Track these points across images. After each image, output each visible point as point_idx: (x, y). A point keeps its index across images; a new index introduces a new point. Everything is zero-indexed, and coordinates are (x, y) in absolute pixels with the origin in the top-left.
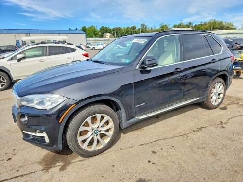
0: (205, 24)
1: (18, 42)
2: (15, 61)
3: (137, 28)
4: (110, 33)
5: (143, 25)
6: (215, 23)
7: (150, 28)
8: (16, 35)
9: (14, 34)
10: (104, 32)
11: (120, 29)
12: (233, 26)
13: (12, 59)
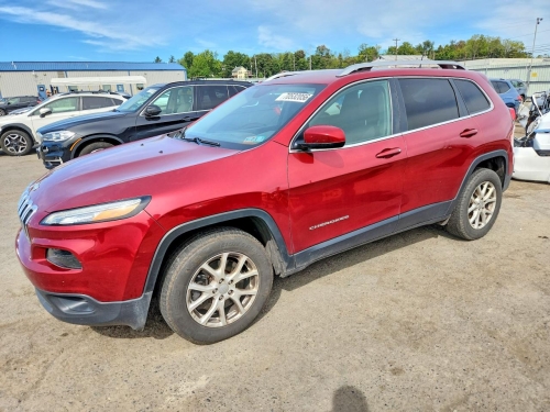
0: (461, 45)
1: (41, 88)
2: (38, 117)
3: (307, 56)
4: (245, 66)
5: (321, 49)
6: (482, 41)
7: (337, 56)
8: (38, 73)
9: (33, 73)
10: (233, 65)
11: (268, 56)
12: (523, 48)
13: (33, 114)
